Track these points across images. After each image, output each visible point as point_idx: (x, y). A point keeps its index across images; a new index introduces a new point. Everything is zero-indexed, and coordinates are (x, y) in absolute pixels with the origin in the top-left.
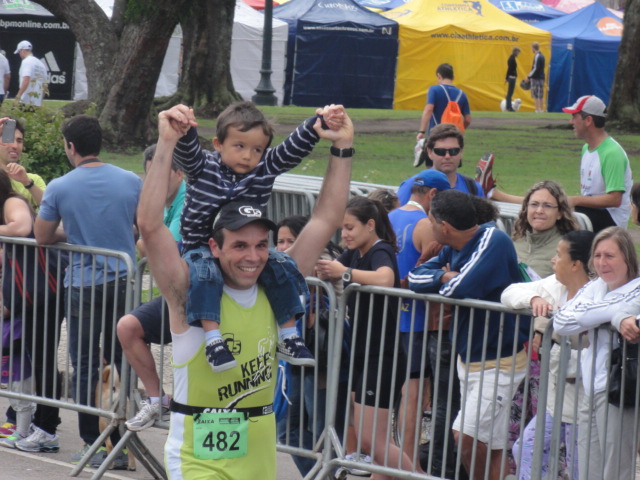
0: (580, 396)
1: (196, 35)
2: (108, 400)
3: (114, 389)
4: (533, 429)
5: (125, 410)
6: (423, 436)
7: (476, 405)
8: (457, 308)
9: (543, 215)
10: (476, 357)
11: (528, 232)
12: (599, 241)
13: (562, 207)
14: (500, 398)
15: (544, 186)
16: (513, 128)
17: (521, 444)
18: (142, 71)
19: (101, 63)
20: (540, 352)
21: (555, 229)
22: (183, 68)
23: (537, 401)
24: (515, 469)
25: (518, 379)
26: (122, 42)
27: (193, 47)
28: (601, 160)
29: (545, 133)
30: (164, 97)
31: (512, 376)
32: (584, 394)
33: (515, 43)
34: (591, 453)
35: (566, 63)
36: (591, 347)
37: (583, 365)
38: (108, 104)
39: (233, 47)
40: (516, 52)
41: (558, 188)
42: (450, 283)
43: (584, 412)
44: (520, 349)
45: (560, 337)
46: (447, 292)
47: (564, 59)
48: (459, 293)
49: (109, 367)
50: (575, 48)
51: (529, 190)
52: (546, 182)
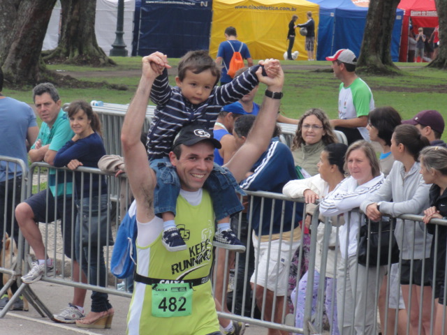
0: (338, 259)
1: (71, 7)
2: (9, 262)
3: (13, 254)
4: (305, 282)
5: (21, 269)
6: (229, 286)
7: (265, 265)
8: (252, 197)
9: (313, 133)
10: (266, 232)
11: (302, 145)
12: (352, 150)
13: (326, 127)
14: (283, 260)
15: (312, 113)
16: (292, 71)
17: (297, 292)
18: (33, 33)
19: (5, 27)
20: (310, 228)
21: (321, 142)
22: (62, 30)
23: (308, 262)
24: (293, 309)
25: (295, 247)
26: (19, 12)
27: (68, 16)
28: (353, 94)
29: (314, 75)
30: (48, 51)
31: (291, 244)
32: (341, 257)
33: (294, 12)
34: (346, 298)
35: (330, 26)
36: (346, 225)
37: (340, 238)
38: (9, 55)
39: (97, 15)
40: (295, 18)
41: (322, 114)
42: (248, 180)
43: (340, 270)
44: (296, 226)
45: (324, 217)
46: (245, 186)
47: (328, 24)
48: (253, 187)
49: (10, 239)
50: (336, 16)
51: (302, 116)
52: (314, 110)
